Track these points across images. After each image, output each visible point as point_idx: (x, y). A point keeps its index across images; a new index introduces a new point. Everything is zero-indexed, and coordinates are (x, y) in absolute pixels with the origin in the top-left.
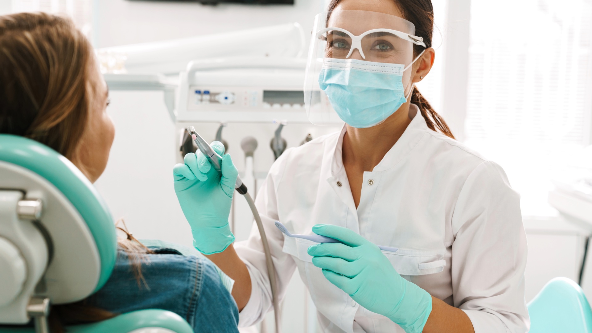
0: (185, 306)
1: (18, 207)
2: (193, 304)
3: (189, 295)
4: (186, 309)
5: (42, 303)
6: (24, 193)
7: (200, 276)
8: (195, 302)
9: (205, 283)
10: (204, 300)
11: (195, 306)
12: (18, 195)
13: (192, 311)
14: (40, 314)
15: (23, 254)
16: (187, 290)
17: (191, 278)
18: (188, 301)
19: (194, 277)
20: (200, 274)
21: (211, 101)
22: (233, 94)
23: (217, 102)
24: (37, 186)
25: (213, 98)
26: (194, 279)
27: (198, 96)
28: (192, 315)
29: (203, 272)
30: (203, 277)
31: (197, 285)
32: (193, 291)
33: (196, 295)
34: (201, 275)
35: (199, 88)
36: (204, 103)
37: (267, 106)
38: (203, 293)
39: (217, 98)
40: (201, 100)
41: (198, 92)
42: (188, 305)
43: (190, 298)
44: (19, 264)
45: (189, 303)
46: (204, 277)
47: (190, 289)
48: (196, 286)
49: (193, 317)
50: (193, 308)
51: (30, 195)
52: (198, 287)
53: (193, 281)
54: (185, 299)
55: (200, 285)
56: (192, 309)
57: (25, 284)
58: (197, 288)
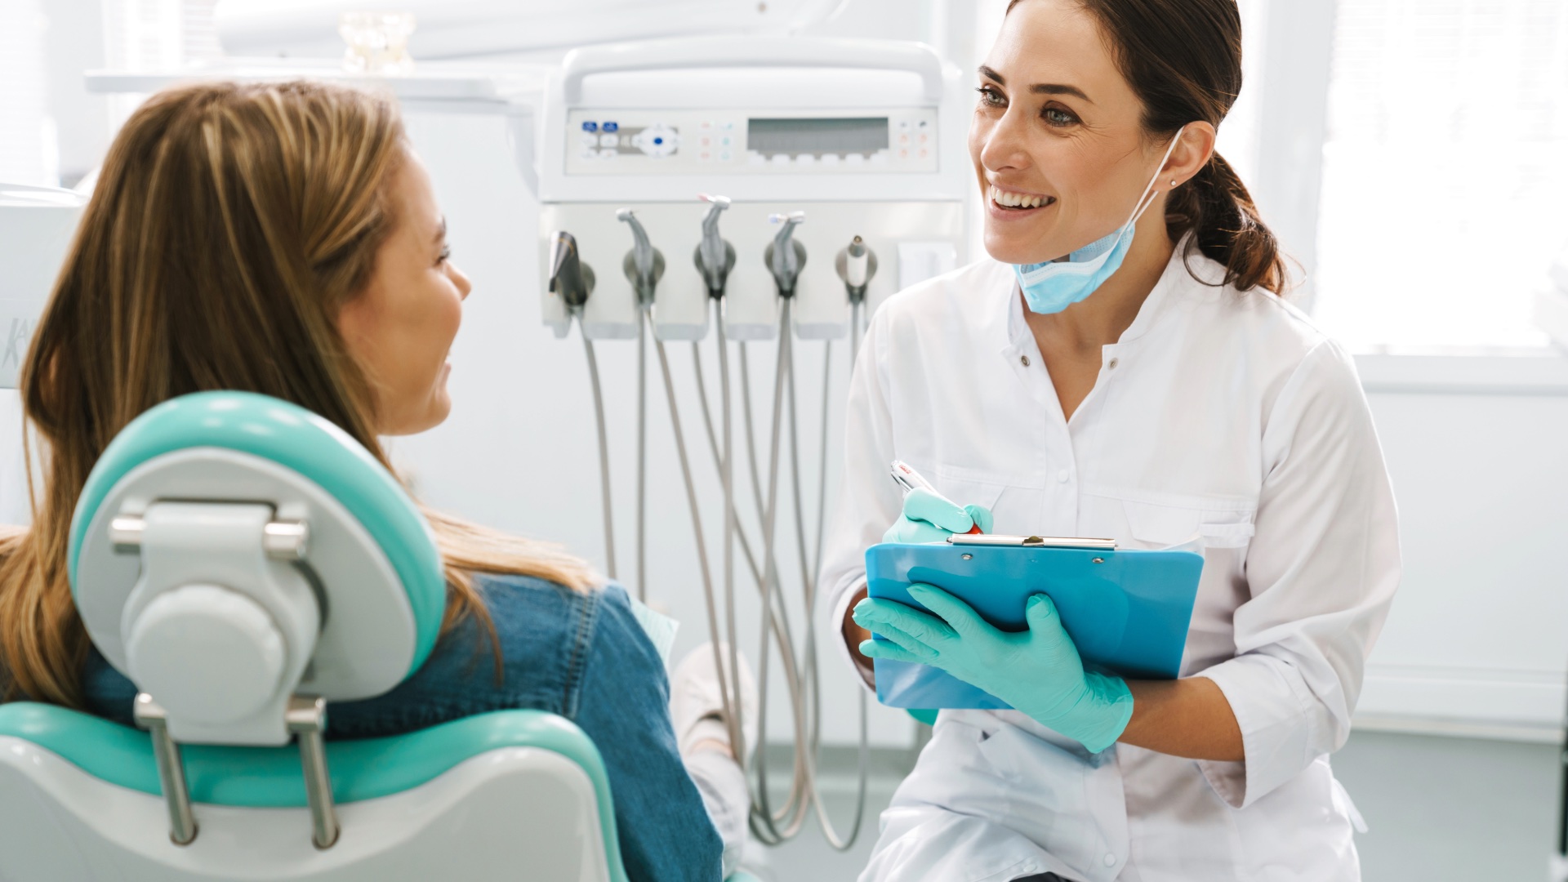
0: (561, 668)
1: (265, 536)
2: (578, 664)
3: (568, 645)
4: (564, 674)
5: (312, 706)
6: (273, 507)
7: (591, 609)
8: (581, 660)
9: (601, 623)
10: (598, 657)
11: (581, 668)
12: (263, 512)
13: (576, 678)
14: (310, 727)
15: (278, 623)
16: (562, 637)
17: (573, 612)
18: (568, 657)
19: (579, 610)
20: (592, 604)
21: (622, 150)
22: (676, 130)
23: (636, 151)
24: (298, 495)
25: (625, 141)
26: (579, 615)
27: (591, 138)
28: (575, 686)
29: (598, 600)
30: (597, 611)
31: (585, 626)
32: (578, 637)
33: (582, 647)
34: (594, 607)
35: (591, 117)
36: (604, 153)
37: (756, 159)
38: (598, 642)
39: (636, 141)
40: (598, 148)
41: (591, 127)
42: (567, 665)
43: (571, 653)
44: (272, 642)
45: (570, 662)
46: (600, 611)
47: (570, 635)
48: (582, 628)
49: (576, 691)
50: (578, 671)
51: (285, 511)
52: (587, 629)
53: (577, 618)
54: (560, 654)
55: (590, 627)
56: (575, 674)
57: (283, 677)
58: (584, 632)
